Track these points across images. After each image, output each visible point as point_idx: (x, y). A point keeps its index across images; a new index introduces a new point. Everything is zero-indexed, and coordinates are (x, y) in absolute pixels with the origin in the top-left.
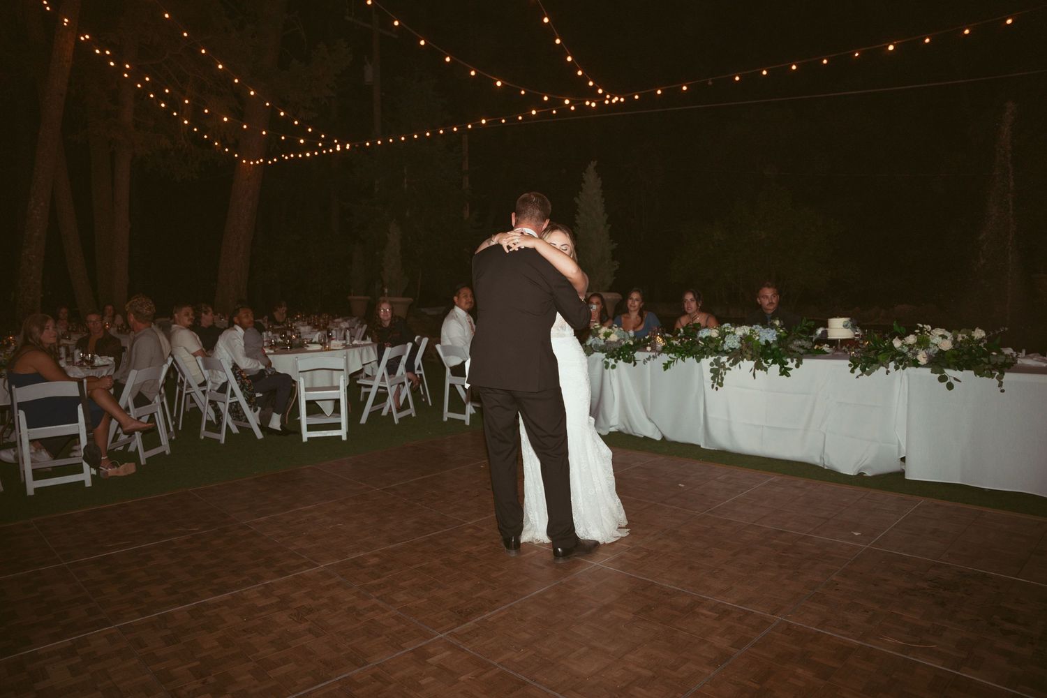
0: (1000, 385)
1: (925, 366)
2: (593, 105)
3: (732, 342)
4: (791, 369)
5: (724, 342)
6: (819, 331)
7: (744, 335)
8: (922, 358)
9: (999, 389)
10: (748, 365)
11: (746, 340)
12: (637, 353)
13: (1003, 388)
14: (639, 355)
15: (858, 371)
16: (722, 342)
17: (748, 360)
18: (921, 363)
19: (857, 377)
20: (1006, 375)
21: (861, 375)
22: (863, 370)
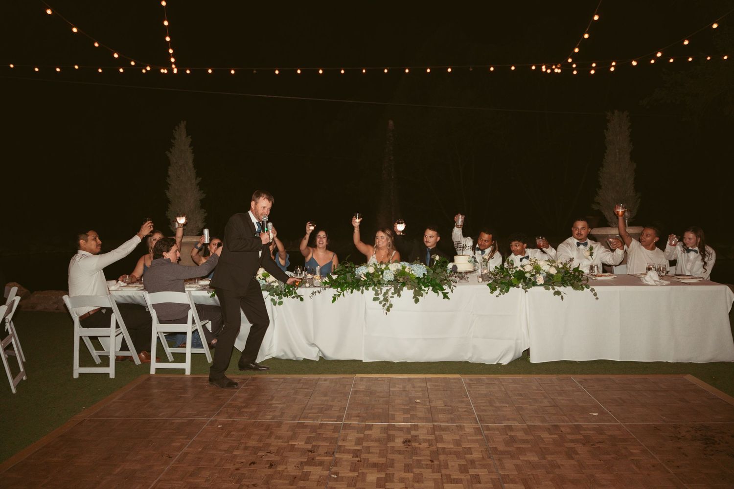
0: (596, 294)
1: (541, 285)
2: (148, 68)
3: (388, 276)
4: (448, 293)
5: (383, 275)
6: (450, 266)
7: (398, 270)
8: (540, 280)
9: (595, 298)
10: (407, 293)
11: (401, 273)
12: (299, 289)
13: (598, 297)
14: (300, 291)
15: (498, 292)
16: (381, 276)
17: (408, 289)
18: (538, 284)
19: (497, 296)
20: (595, 288)
21: (500, 294)
22: (501, 291)
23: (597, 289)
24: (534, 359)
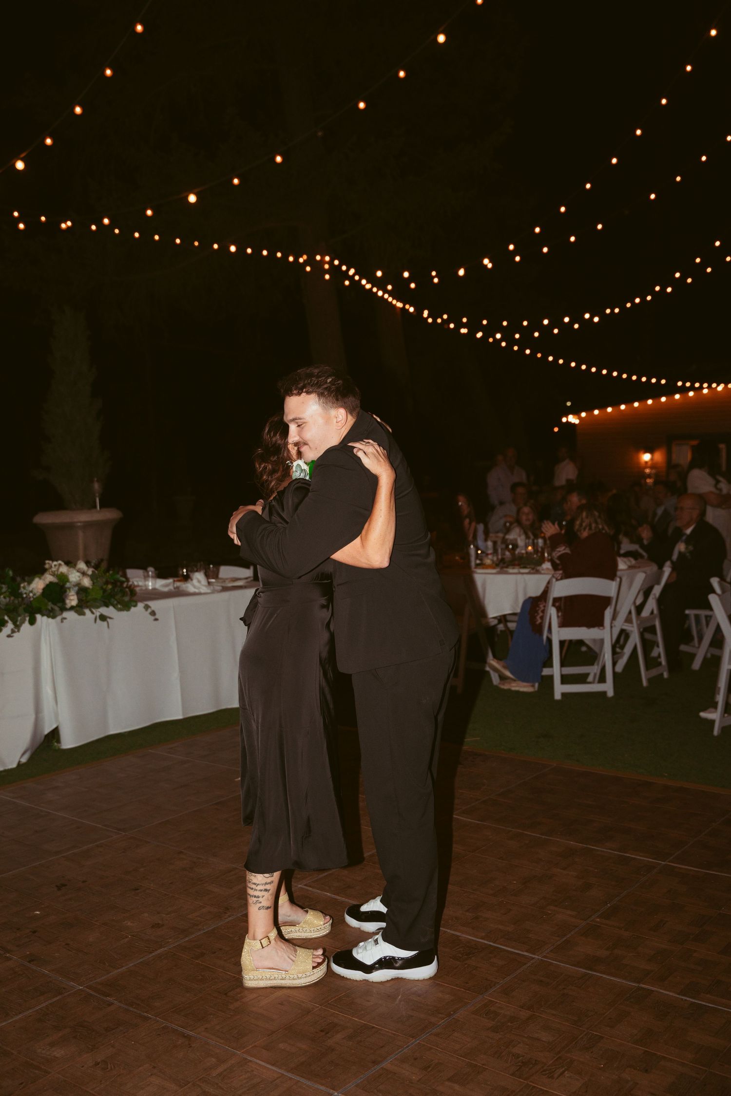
0: (153, 613)
1: (72, 608)
8: (72, 600)
9: (153, 618)
13: (157, 617)
15: (10, 625)
18: (68, 606)
19: (9, 636)
20: (150, 603)
21: (13, 631)
22: (15, 623)
23: (154, 605)
24: (68, 742)
